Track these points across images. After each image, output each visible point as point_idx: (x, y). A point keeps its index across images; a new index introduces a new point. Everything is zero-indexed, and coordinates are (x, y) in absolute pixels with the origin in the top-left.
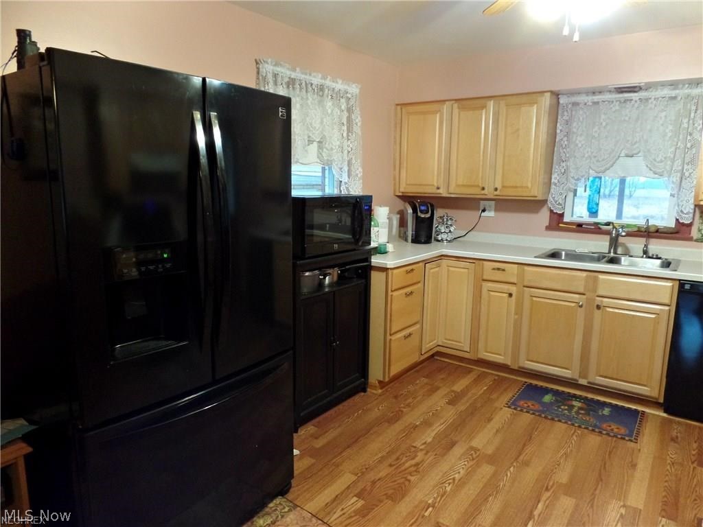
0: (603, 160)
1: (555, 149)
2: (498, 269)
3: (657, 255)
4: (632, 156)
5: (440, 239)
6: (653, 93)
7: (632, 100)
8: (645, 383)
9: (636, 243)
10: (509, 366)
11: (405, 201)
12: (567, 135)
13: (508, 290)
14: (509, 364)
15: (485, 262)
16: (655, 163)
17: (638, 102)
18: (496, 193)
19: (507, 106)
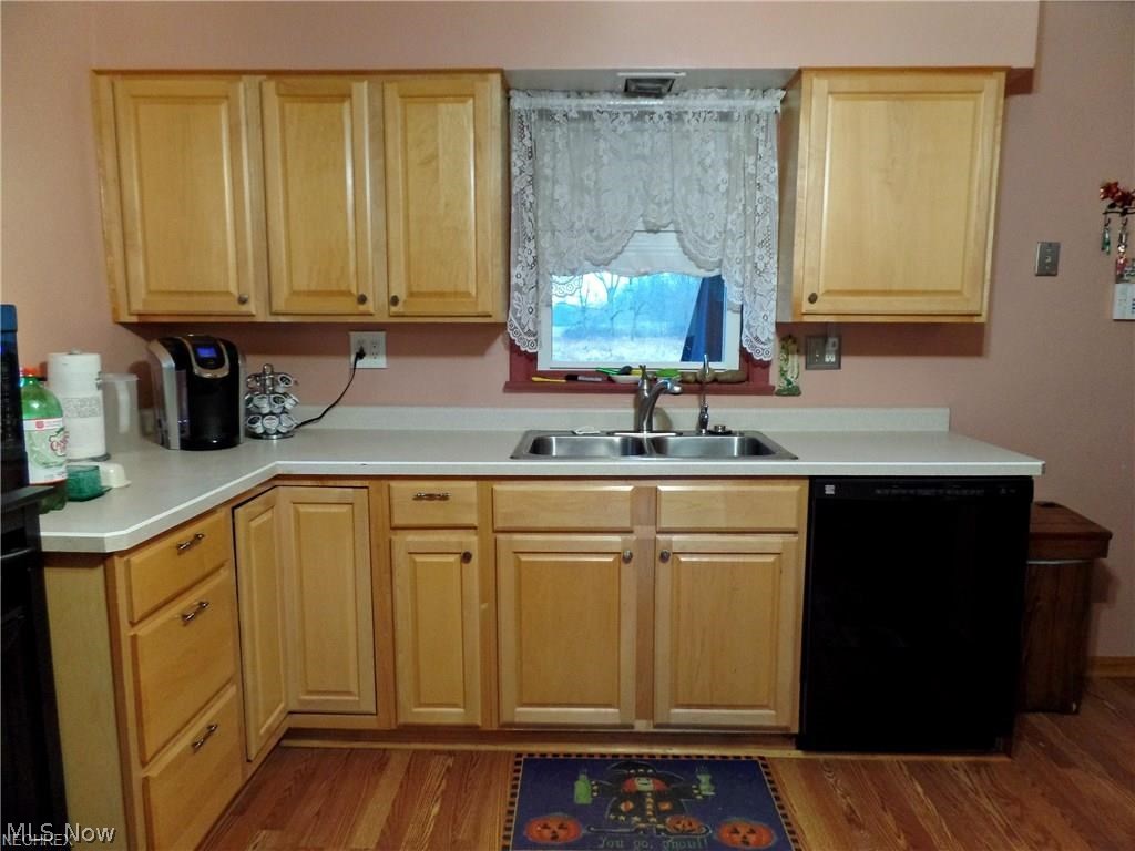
0: (611, 236)
1: (513, 210)
2: (431, 497)
3: (724, 428)
4: (656, 232)
5: (260, 430)
6: (690, 102)
7: (653, 113)
8: (765, 702)
9: (681, 407)
10: (477, 727)
11: (148, 338)
12: (533, 181)
13: (461, 543)
14: (479, 723)
15: (394, 484)
16: (703, 243)
17: (666, 119)
18: (394, 309)
19: (402, 97)
